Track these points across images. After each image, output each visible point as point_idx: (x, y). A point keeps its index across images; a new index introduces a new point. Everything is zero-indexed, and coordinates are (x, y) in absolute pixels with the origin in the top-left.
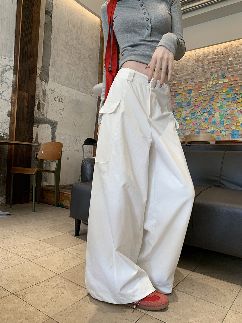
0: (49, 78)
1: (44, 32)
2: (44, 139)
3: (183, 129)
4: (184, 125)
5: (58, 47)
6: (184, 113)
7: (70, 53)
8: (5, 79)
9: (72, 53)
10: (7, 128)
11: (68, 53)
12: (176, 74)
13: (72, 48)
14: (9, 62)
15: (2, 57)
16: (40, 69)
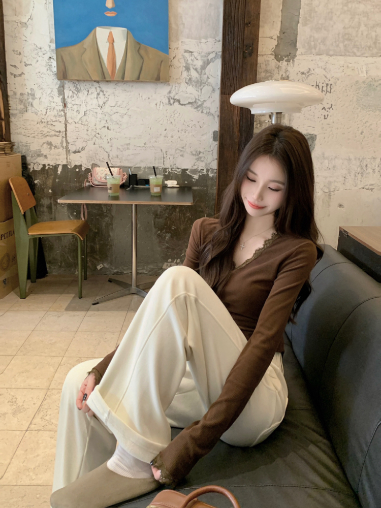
0: (297, 49)
8: (208, 78)
10: (214, 160)
14: (214, 46)
15: (201, 41)
16: (275, 39)
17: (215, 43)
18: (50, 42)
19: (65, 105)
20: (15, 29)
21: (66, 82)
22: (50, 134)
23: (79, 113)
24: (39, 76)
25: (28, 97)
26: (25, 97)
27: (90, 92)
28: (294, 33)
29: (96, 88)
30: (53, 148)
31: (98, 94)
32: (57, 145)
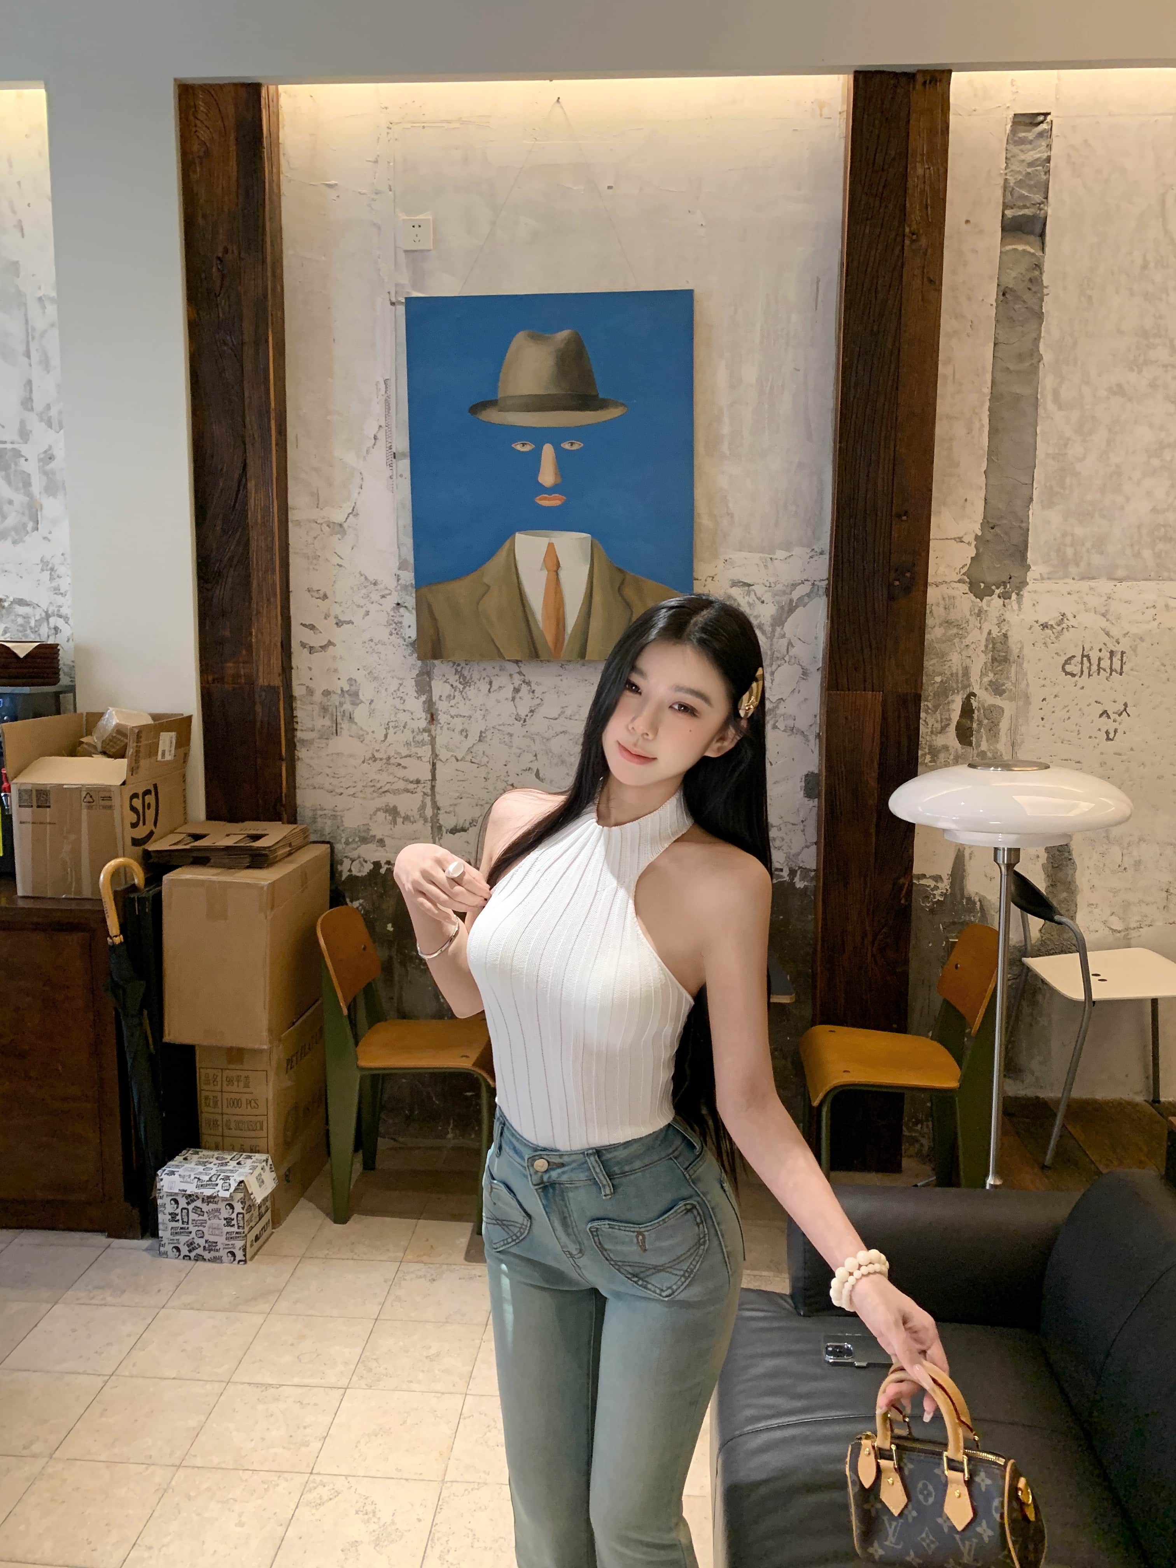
0: (1029, 567)
5: (1089, 383)
10: (808, 847)
14: (808, 567)
15: (774, 557)
16: (969, 544)
17: (811, 557)
18: (399, 569)
19: (432, 718)
20: (315, 538)
21: (437, 662)
22: (395, 787)
23: (466, 737)
24: (370, 650)
25: (342, 700)
26: (335, 699)
27: (495, 686)
28: (1020, 527)
29: (511, 675)
30: (399, 820)
31: (517, 690)
32: (409, 813)
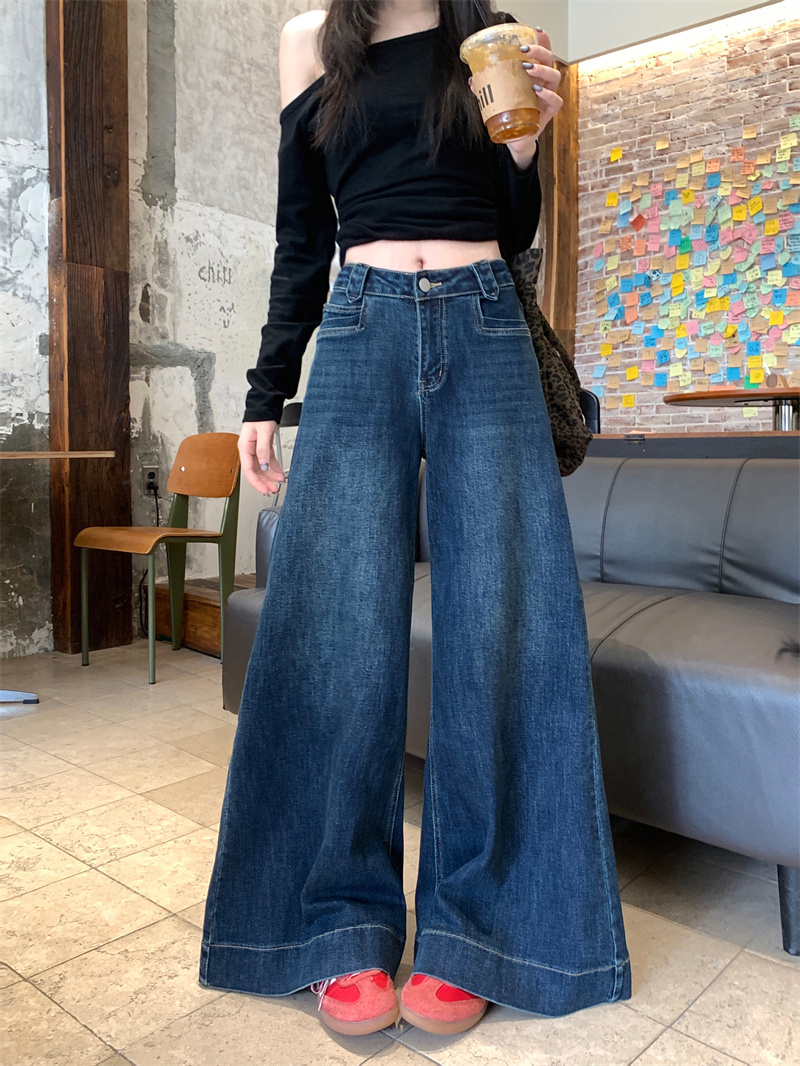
0: (176, 190)
1: (148, 31)
2: (171, 420)
3: (697, 336)
4: (701, 321)
5: (202, 75)
6: (696, 275)
7: (244, 91)
8: (24, 219)
9: (254, 89)
10: (42, 395)
11: (236, 90)
12: (662, 114)
13: (253, 69)
14: (33, 156)
16: (141, 165)
17: (36, 150)
